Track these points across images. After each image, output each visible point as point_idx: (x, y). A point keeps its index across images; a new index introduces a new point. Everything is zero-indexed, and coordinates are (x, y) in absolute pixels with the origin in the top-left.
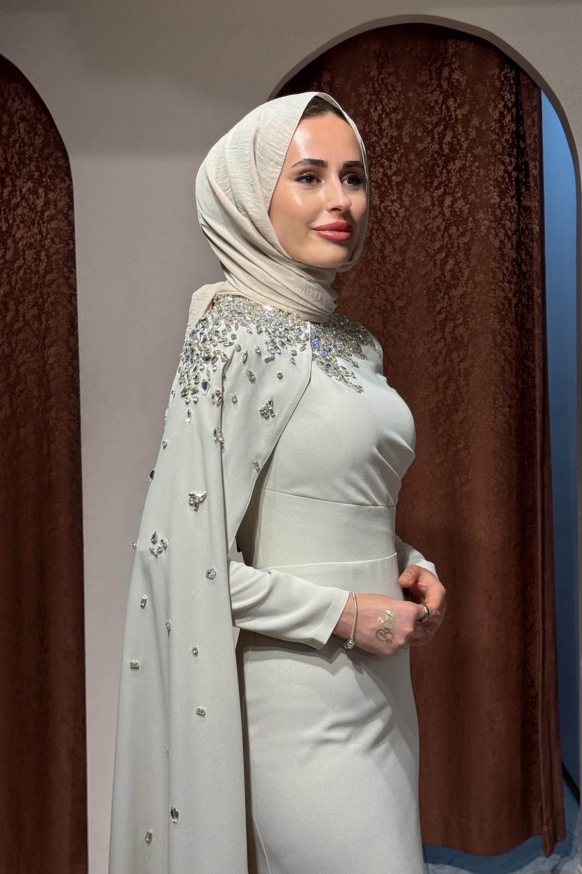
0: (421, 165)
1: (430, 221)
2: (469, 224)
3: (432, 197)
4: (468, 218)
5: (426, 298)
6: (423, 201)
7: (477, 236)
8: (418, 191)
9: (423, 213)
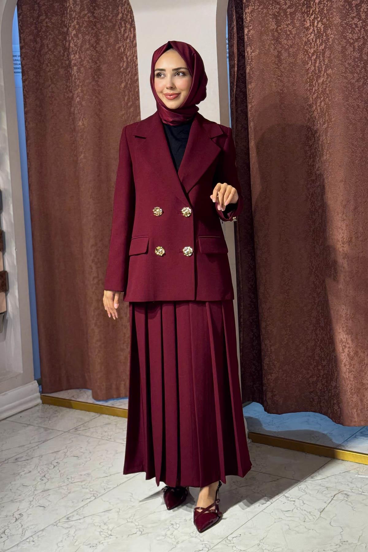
1: (309, 35)
2: (324, 38)
3: (310, 20)
4: (323, 33)
6: (306, 23)
8: (304, 17)
9: (306, 30)
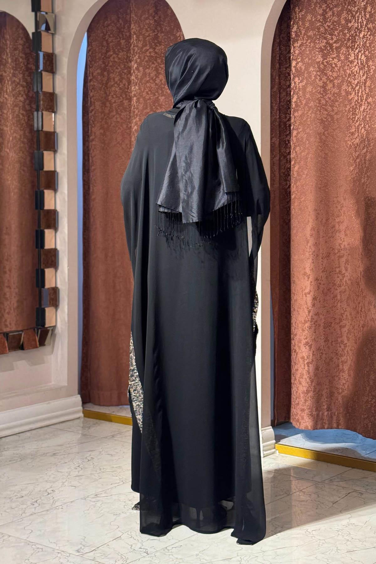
0: (350, 36)
1: (354, 68)
2: (366, 69)
5: (351, 113)
7: (369, 75)
9: (351, 63)
